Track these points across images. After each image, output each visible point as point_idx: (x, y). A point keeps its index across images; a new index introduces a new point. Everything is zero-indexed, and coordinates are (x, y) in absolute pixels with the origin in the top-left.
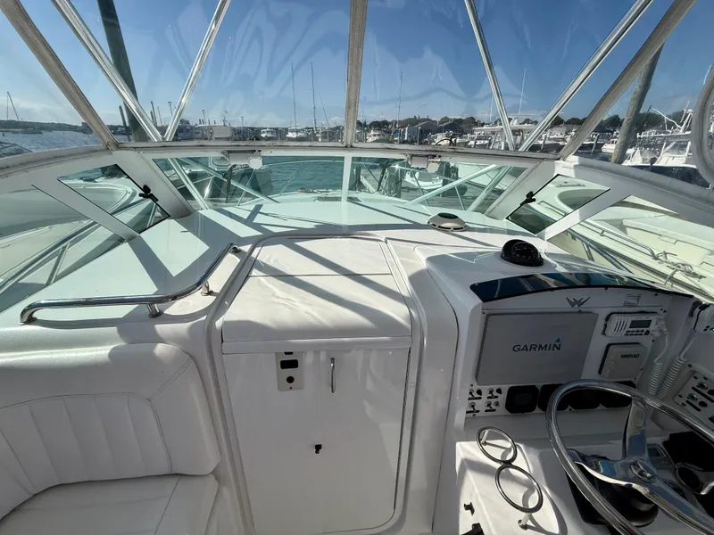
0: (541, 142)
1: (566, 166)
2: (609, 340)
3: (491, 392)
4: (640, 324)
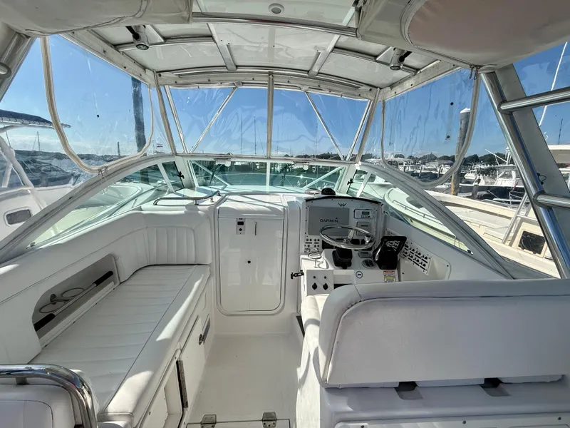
0: (419, 171)
1: (358, 166)
2: (357, 221)
3: (315, 240)
4: (366, 213)
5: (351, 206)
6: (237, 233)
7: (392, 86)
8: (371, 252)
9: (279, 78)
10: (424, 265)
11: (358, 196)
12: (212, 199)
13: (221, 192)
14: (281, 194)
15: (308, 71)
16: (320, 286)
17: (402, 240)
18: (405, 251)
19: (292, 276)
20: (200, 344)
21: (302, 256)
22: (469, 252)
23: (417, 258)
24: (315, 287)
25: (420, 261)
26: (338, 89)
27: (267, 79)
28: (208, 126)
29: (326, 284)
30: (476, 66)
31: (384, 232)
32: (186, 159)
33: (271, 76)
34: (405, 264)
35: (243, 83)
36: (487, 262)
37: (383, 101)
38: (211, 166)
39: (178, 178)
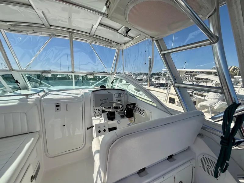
0: (137, 79)
1: (115, 76)
2: (116, 99)
3: (99, 109)
4: (119, 95)
5: (113, 92)
6: (55, 111)
7: (125, 44)
8: (123, 111)
9: (75, 34)
10: (143, 114)
11: (116, 88)
12: (39, 94)
13: (45, 90)
14: (81, 89)
15: (89, 33)
16: (102, 131)
17: (134, 104)
18: (136, 109)
19: (88, 128)
20: (32, 181)
21: (92, 118)
22: (157, 106)
23: (140, 111)
24: (100, 132)
25: (141, 112)
26: (103, 43)
27: (69, 34)
28: (35, 55)
29: (105, 129)
30: (152, 37)
31: (127, 103)
32: (20, 73)
33: (71, 33)
34: (136, 114)
35: (56, 35)
36: (163, 110)
37: (122, 49)
38: (39, 76)
39: (16, 83)
